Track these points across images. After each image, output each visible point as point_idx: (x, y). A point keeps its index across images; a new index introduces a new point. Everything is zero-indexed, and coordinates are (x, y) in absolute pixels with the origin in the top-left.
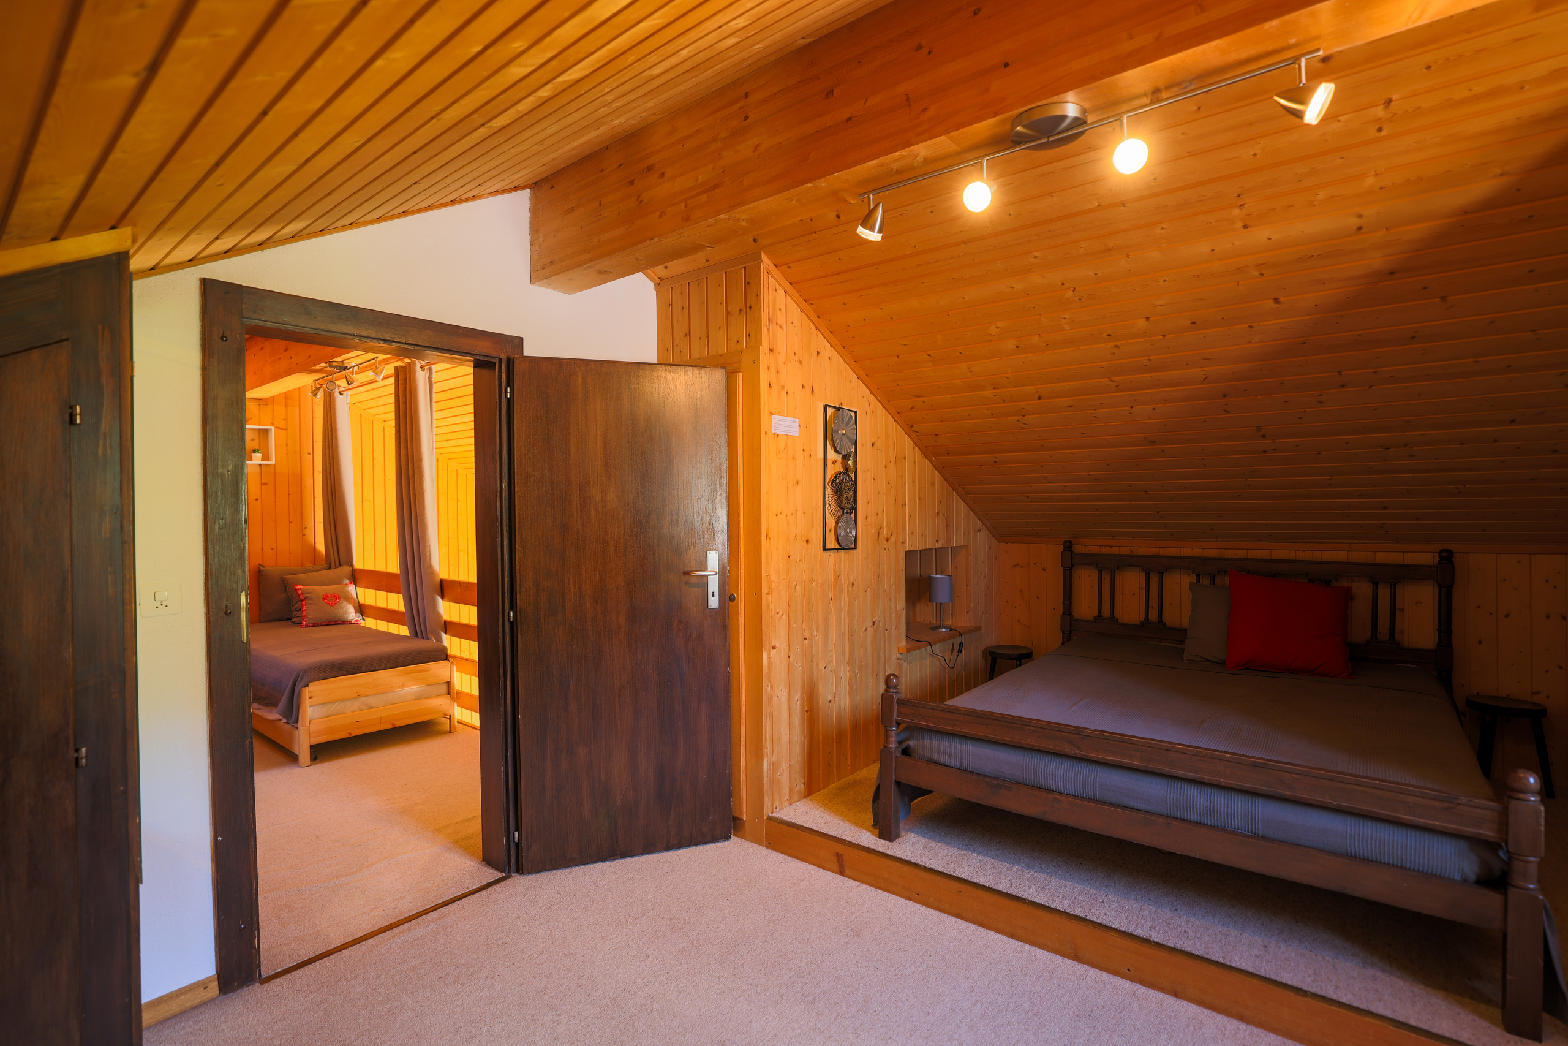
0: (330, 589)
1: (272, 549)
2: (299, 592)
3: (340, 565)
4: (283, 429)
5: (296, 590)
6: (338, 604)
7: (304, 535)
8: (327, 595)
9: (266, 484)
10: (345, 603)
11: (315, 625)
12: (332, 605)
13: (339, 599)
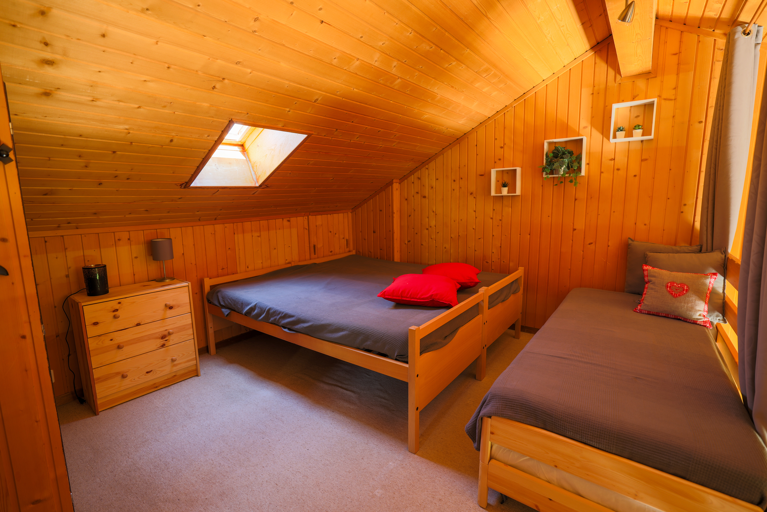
0: (679, 277)
1: (645, 225)
2: (646, 273)
3: (712, 250)
4: (671, 100)
5: (644, 270)
6: (682, 297)
7: (682, 212)
8: (672, 283)
9: (646, 160)
10: (693, 298)
11: (649, 313)
12: (675, 296)
13: (687, 290)
